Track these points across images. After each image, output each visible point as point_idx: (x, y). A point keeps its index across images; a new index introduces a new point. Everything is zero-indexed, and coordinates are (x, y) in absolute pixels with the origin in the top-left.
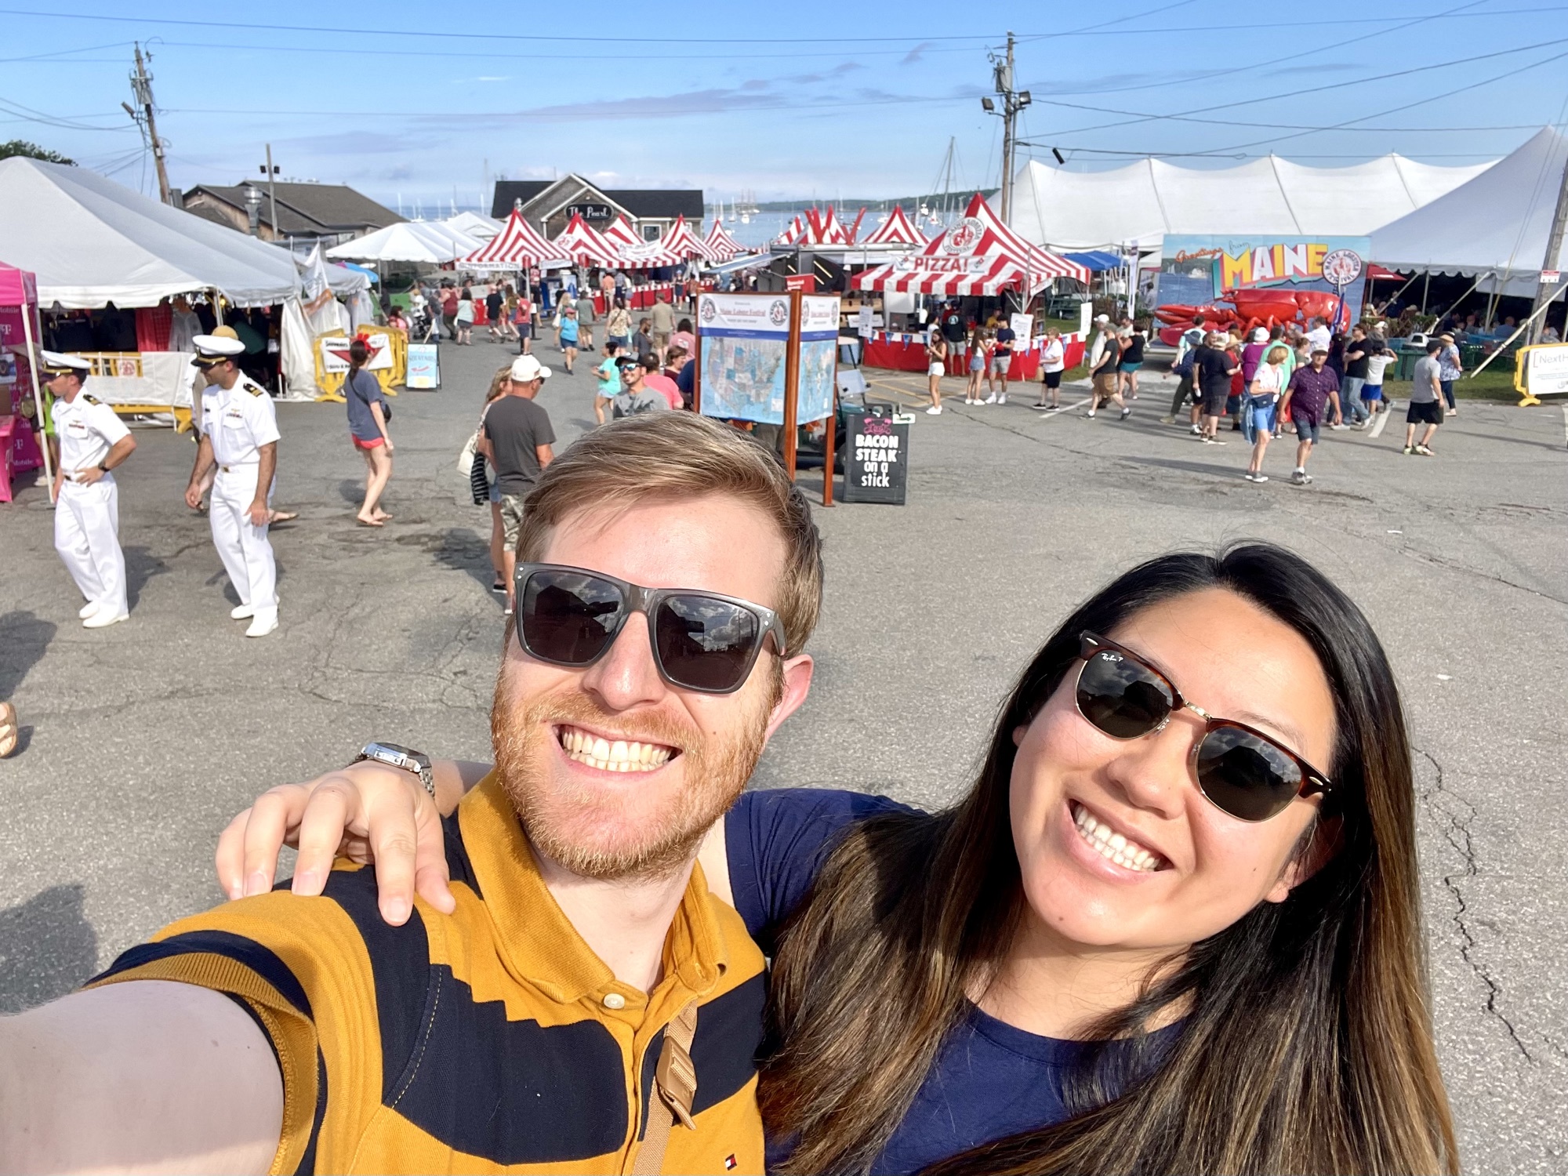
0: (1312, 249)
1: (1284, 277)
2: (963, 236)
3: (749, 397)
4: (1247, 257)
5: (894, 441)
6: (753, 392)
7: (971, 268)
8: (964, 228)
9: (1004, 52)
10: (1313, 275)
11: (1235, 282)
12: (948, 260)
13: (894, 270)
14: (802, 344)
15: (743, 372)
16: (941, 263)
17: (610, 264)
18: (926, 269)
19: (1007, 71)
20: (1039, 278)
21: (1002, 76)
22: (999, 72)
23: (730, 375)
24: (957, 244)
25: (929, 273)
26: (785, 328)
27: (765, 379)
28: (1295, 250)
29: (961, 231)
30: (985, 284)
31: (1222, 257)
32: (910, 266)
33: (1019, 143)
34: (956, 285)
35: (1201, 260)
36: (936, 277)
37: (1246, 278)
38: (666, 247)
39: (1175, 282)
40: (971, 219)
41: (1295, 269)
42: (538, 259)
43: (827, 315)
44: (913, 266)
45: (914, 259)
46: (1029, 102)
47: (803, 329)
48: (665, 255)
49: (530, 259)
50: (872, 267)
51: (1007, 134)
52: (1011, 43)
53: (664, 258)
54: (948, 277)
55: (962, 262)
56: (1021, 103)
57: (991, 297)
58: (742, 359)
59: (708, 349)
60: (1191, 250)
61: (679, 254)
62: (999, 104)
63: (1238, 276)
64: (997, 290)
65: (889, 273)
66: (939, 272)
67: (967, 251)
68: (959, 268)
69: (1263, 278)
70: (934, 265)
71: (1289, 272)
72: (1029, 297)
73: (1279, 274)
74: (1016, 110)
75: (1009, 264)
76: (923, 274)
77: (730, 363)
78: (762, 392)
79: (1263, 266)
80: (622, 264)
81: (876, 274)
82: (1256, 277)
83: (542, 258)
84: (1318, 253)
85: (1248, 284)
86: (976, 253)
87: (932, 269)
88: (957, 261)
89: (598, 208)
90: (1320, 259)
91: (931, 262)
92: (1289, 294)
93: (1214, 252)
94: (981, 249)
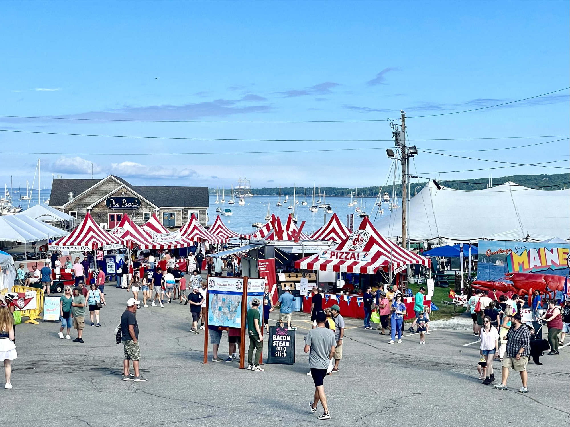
0: (561, 251)
1: (547, 266)
2: (358, 240)
3: (227, 317)
4: (525, 254)
5: (289, 338)
6: (229, 316)
7: (361, 258)
8: (359, 235)
9: (400, 122)
10: (563, 265)
11: (520, 269)
12: (349, 253)
13: (319, 258)
14: (248, 297)
15: (225, 308)
16: (345, 255)
17: (147, 247)
18: (337, 258)
19: (401, 134)
20: (398, 265)
21: (398, 136)
22: (397, 134)
23: (220, 309)
24: (354, 244)
25: (338, 260)
26: (241, 291)
27: (234, 310)
28: (551, 251)
29: (357, 237)
30: (368, 267)
31: (512, 253)
32: (328, 256)
33: (411, 177)
34: (352, 268)
35: (500, 256)
36: (342, 262)
37: (526, 266)
38: (183, 235)
39: (487, 268)
40: (362, 231)
41: (552, 261)
42: (102, 244)
43: (259, 286)
44: (330, 256)
45: (330, 252)
46: (416, 153)
47: (248, 291)
48: (183, 240)
49: (97, 244)
50: (308, 255)
51: (404, 171)
52: (403, 117)
53: (182, 242)
54: (349, 263)
55: (356, 255)
56: (412, 153)
57: (371, 274)
58: (225, 303)
59: (212, 299)
60: (495, 249)
61: (192, 239)
62: (398, 153)
63: (521, 265)
64: (374, 271)
65: (317, 259)
66: (344, 260)
67: (359, 249)
68: (354, 258)
69: (535, 266)
70: (341, 256)
71: (550, 263)
72: (393, 274)
73: (544, 264)
74: (408, 157)
75: (382, 256)
76: (335, 261)
77: (220, 304)
78: (233, 315)
79: (535, 260)
80: (154, 246)
81: (309, 260)
82: (532, 266)
83: (105, 243)
84: (564, 253)
85: (527, 270)
86: (364, 250)
87: (340, 258)
88: (353, 254)
89: (130, 200)
90: (565, 256)
91: (339, 255)
92: (540, 276)
93: (507, 251)
94: (367, 248)
